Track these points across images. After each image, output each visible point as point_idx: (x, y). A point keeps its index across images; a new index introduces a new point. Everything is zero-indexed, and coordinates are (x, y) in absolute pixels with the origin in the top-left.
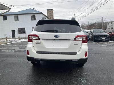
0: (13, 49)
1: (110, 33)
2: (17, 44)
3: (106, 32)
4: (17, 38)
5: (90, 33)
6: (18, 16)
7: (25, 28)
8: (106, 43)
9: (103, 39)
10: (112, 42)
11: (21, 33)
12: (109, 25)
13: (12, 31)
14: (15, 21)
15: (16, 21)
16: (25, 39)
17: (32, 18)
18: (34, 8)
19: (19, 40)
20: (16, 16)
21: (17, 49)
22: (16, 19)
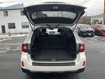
0: (4, 50)
1: (95, 29)
2: (8, 42)
3: (92, 28)
4: (7, 34)
5: (77, 28)
6: (7, 11)
7: (14, 23)
8: (92, 38)
9: (90, 34)
10: (97, 37)
11: (11, 28)
12: (93, 19)
13: (2, 26)
14: (4, 16)
15: (6, 16)
16: (15, 35)
17: (21, 13)
18: (23, 4)
19: (10, 35)
20: (5, 11)
21: (8, 49)
22: (6, 14)
